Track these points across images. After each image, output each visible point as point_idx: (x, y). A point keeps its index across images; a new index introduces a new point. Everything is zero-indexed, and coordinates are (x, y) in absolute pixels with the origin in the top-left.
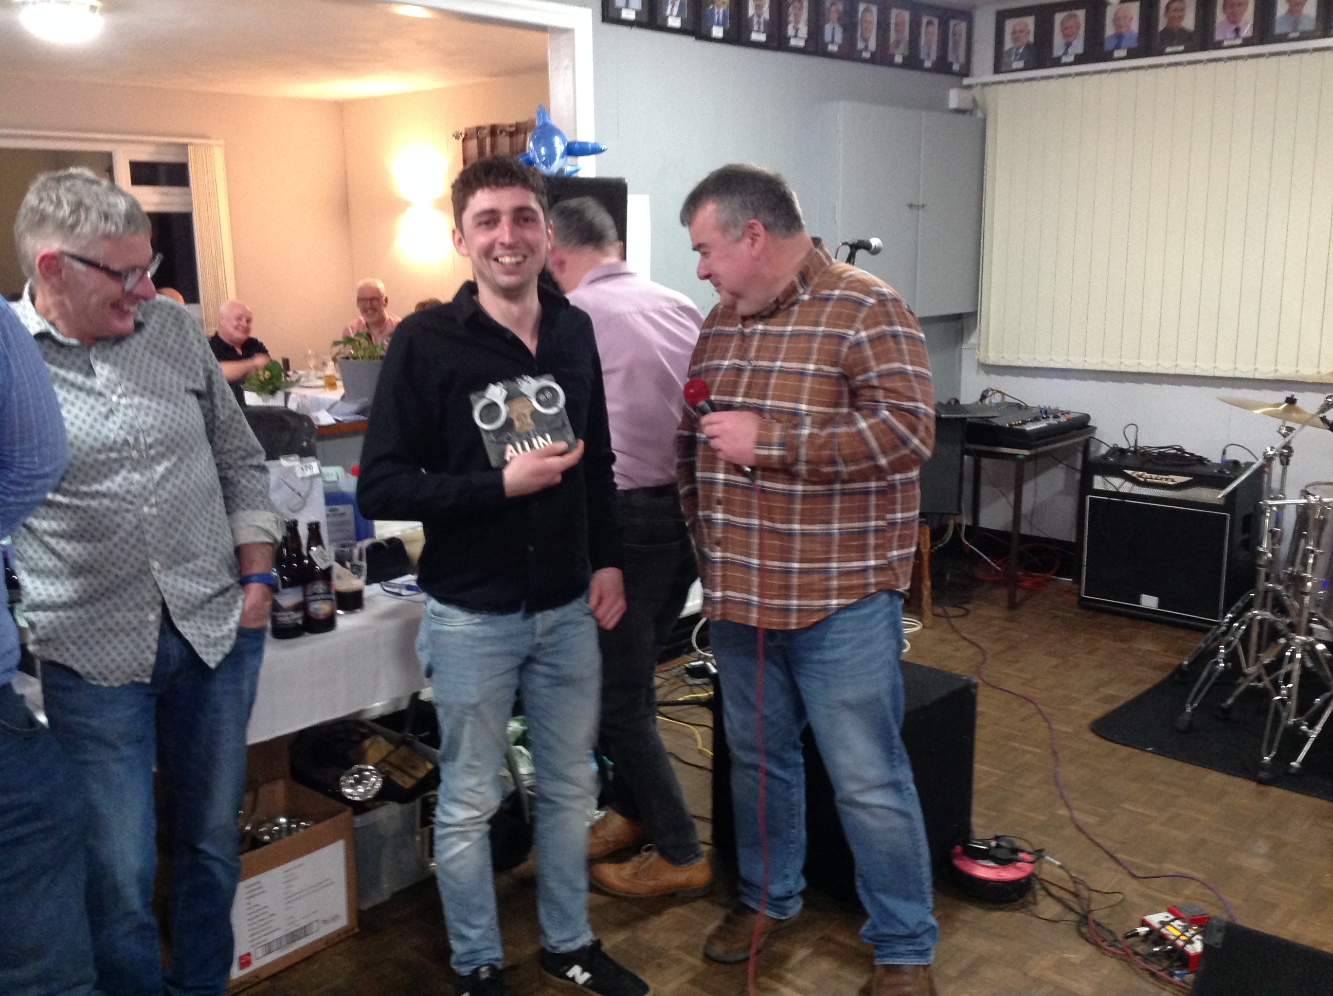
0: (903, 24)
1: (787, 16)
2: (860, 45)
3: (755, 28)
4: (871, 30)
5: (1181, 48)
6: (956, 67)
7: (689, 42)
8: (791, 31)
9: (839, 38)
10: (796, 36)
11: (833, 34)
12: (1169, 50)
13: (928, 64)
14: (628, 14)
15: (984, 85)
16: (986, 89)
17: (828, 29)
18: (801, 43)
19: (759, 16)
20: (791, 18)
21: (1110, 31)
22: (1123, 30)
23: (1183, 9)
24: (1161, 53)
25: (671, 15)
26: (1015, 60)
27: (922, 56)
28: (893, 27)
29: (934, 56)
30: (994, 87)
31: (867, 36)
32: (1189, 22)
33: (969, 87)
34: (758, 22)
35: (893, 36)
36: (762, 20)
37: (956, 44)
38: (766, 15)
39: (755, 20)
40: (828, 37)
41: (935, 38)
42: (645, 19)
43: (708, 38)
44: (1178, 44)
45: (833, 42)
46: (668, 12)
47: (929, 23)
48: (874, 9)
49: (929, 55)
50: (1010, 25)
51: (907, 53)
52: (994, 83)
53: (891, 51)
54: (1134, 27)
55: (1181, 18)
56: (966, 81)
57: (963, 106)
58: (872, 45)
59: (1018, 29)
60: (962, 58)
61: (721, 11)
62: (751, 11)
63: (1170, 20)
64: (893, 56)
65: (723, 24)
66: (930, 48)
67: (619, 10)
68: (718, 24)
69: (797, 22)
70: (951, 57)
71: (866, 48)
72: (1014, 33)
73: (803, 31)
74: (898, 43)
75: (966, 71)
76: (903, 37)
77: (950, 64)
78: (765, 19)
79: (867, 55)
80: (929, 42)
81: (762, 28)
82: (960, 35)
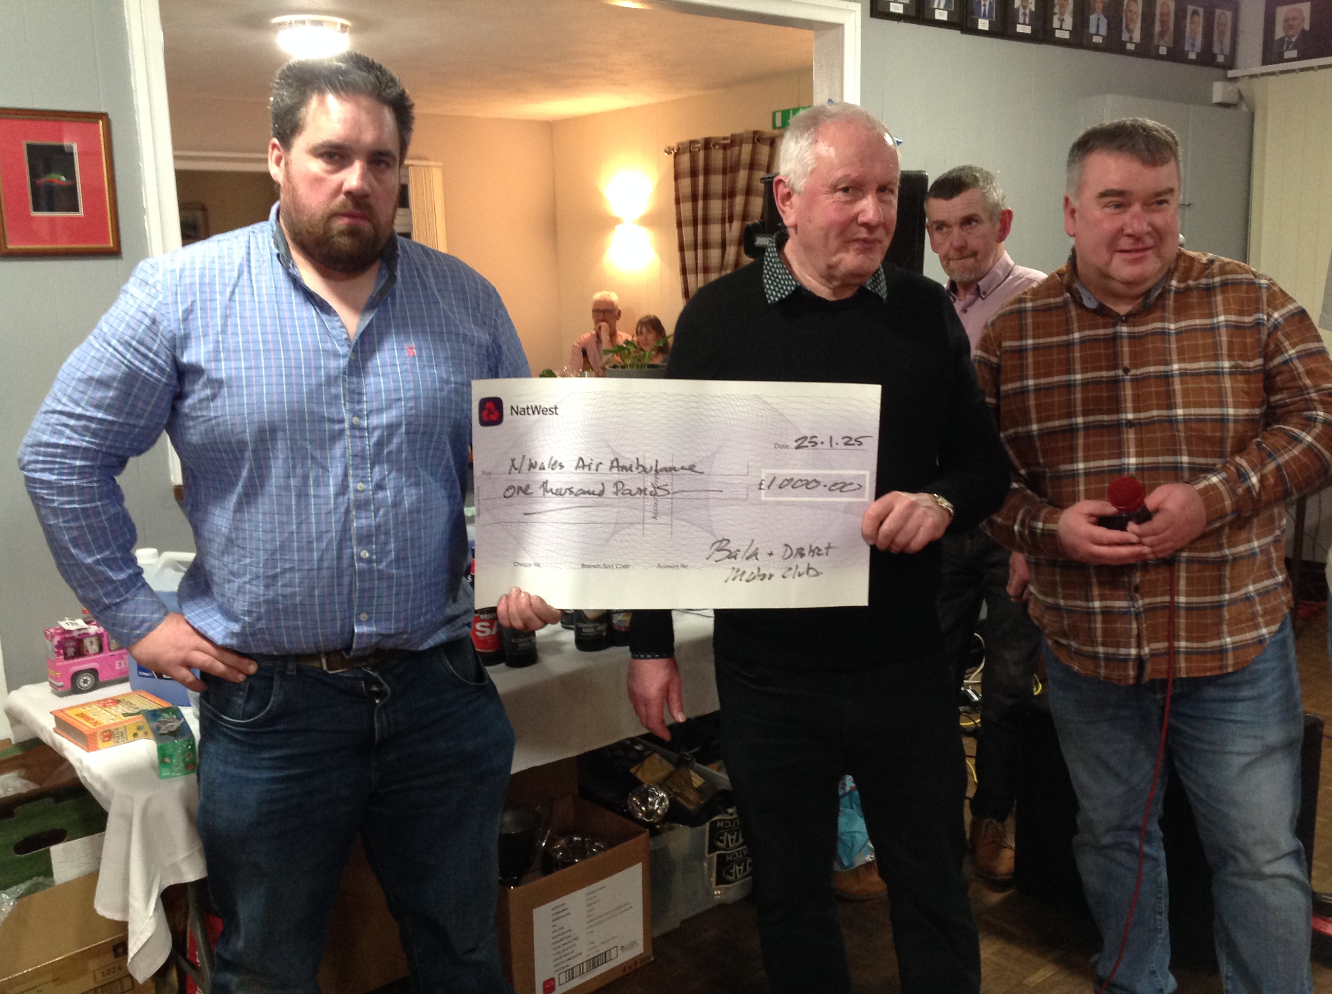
0: (1168, 14)
2: (1125, 36)
3: (1021, 20)
4: (1135, 22)
6: (1220, 59)
7: (954, 35)
8: (1056, 24)
9: (1103, 31)
10: (1061, 28)
11: (1098, 25)
15: (1252, 76)
16: (1254, 80)
17: (1093, 18)
18: (1066, 35)
19: (1025, 8)
20: (1056, 10)
25: (938, 7)
26: (1288, 49)
27: (1187, 48)
28: (1158, 17)
29: (1198, 48)
30: (1262, 78)
31: (1131, 26)
33: (1234, 79)
34: (1024, 14)
35: (1157, 28)
36: (1027, 12)
37: (1222, 33)
38: (1032, 7)
39: (1021, 11)
40: (1092, 30)
41: (1200, 29)
42: (912, 13)
43: (973, 30)
45: (1097, 34)
46: (935, 6)
47: (1195, 13)
49: (1193, 45)
50: (1282, 12)
51: (1171, 45)
52: (1262, 75)
53: (1156, 42)
56: (1231, 74)
57: (1228, 99)
58: (1137, 36)
59: (1292, 14)
60: (1227, 51)
61: (987, 4)
62: (1017, 3)
64: (1157, 48)
65: (989, 16)
66: (1194, 39)
68: (984, 17)
69: (1062, 14)
70: (1216, 49)
71: (1131, 38)
72: (1286, 21)
73: (1069, 23)
74: (1162, 34)
75: (1231, 63)
76: (1169, 28)
77: (1214, 56)
78: (1030, 11)
79: (1131, 47)
80: (1194, 31)
81: (1027, 22)
82: (1225, 25)
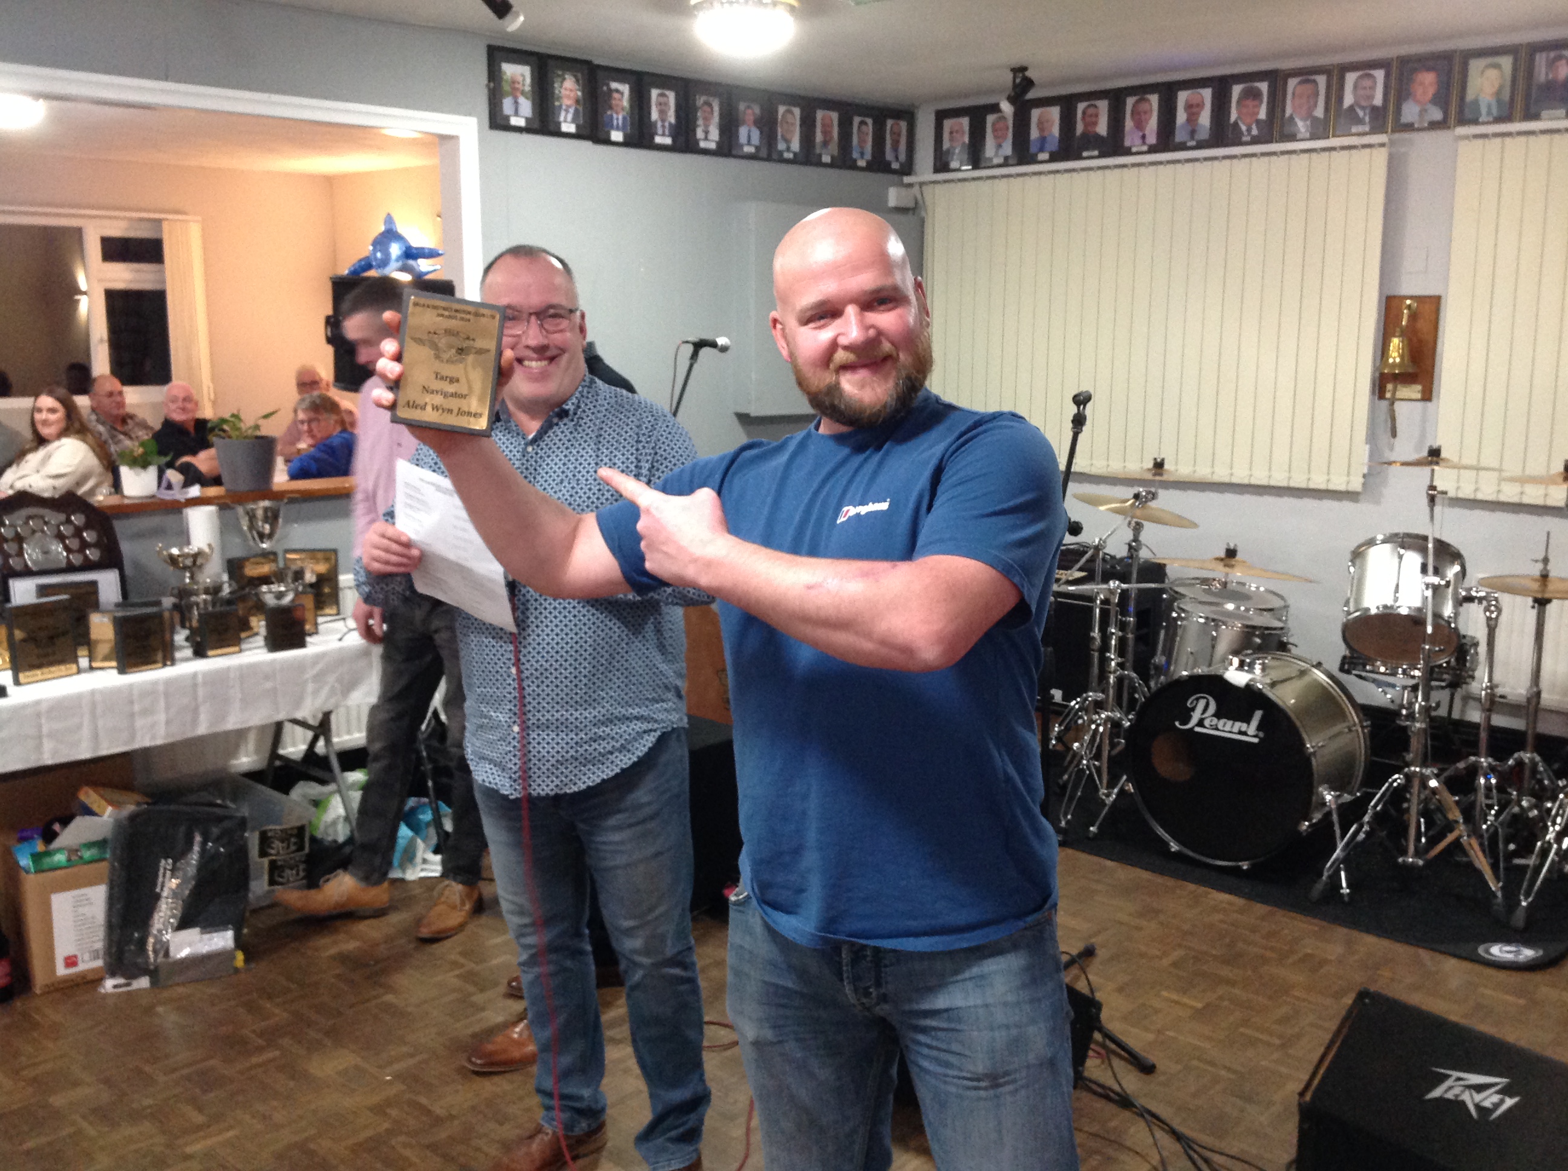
0: (831, 126)
1: (695, 119)
2: (781, 146)
3: (660, 131)
4: (793, 132)
5: (1096, 153)
6: (895, 166)
7: (587, 146)
8: (700, 134)
9: (755, 140)
10: (706, 139)
12: (1085, 154)
13: (862, 163)
14: (518, 121)
16: (927, 187)
17: (743, 132)
18: (712, 146)
20: (700, 122)
21: (1034, 134)
22: (1046, 134)
23: (1097, 116)
24: (1079, 157)
25: (565, 121)
26: (953, 160)
27: (855, 155)
28: (818, 128)
29: (868, 156)
30: (932, 186)
31: (788, 137)
32: (1102, 128)
33: (910, 185)
34: (663, 126)
35: (819, 137)
36: (667, 124)
37: (895, 142)
38: (672, 118)
39: (659, 124)
40: (743, 139)
41: (869, 137)
43: (607, 142)
44: (1094, 149)
45: (749, 143)
46: (562, 118)
47: (862, 123)
48: (797, 111)
49: (862, 154)
50: (948, 124)
51: (836, 154)
52: (932, 182)
53: (818, 151)
54: (1056, 131)
55: (1095, 124)
56: (907, 180)
57: (902, 205)
58: (796, 146)
59: (956, 128)
60: (902, 157)
61: (620, 117)
62: (655, 115)
63: (1086, 125)
64: (820, 156)
65: (623, 129)
66: (862, 147)
67: (507, 118)
68: (618, 129)
69: (707, 126)
70: (889, 155)
71: (788, 149)
72: (951, 133)
73: (715, 134)
74: (825, 143)
76: (832, 138)
77: (889, 164)
78: (670, 124)
79: (788, 155)
80: (862, 142)
81: (667, 132)
82: (899, 135)
